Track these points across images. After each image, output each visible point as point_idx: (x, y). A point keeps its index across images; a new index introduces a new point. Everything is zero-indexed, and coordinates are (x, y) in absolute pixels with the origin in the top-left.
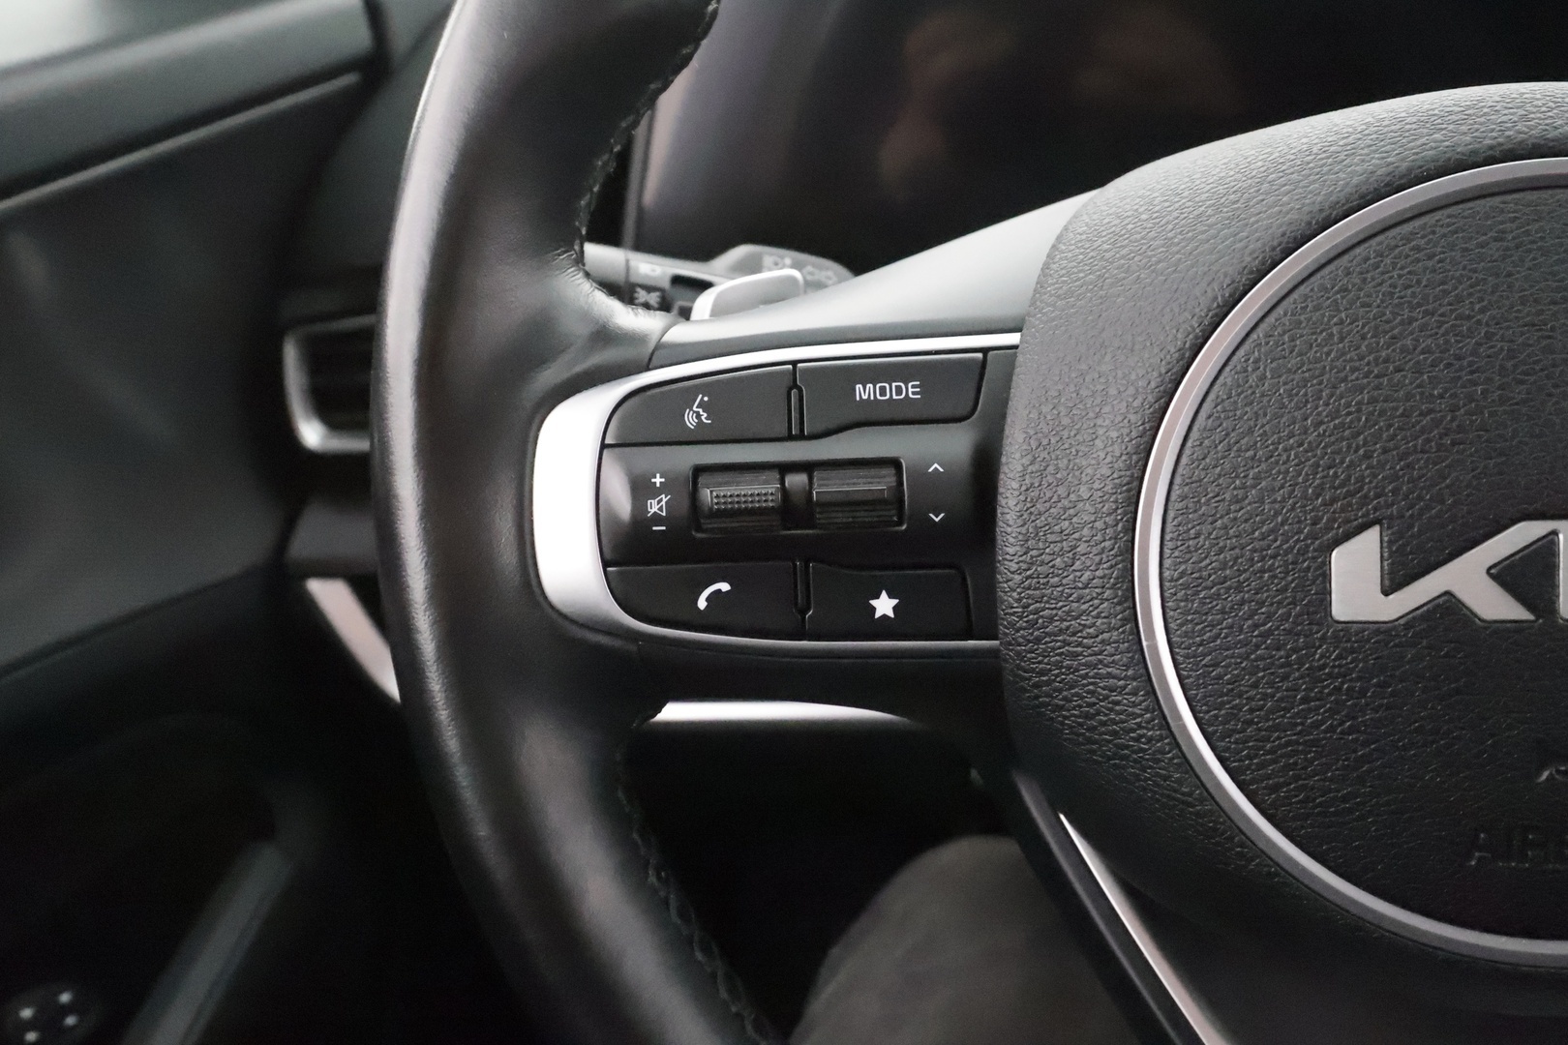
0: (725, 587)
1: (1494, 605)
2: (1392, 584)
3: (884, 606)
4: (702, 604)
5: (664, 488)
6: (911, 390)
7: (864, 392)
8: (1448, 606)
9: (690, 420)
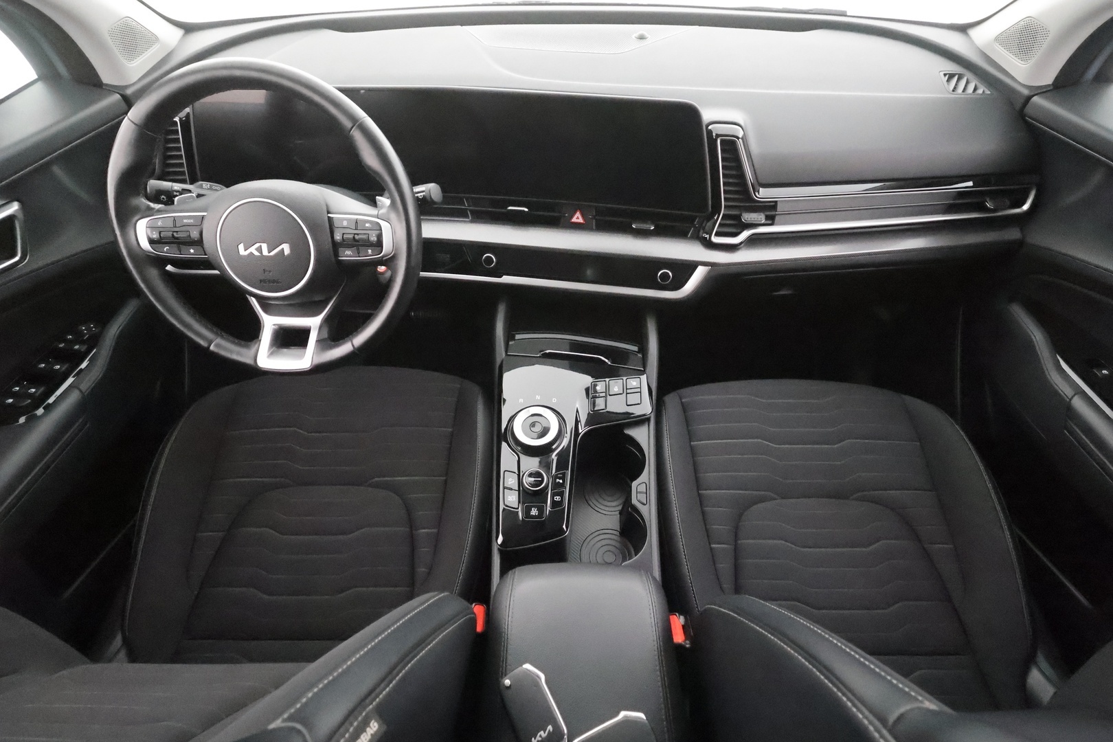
0: (168, 248)
1: (257, 253)
2: (246, 250)
3: (192, 251)
4: (165, 250)
6: (192, 221)
7: (185, 221)
8: (252, 253)
9: (159, 224)
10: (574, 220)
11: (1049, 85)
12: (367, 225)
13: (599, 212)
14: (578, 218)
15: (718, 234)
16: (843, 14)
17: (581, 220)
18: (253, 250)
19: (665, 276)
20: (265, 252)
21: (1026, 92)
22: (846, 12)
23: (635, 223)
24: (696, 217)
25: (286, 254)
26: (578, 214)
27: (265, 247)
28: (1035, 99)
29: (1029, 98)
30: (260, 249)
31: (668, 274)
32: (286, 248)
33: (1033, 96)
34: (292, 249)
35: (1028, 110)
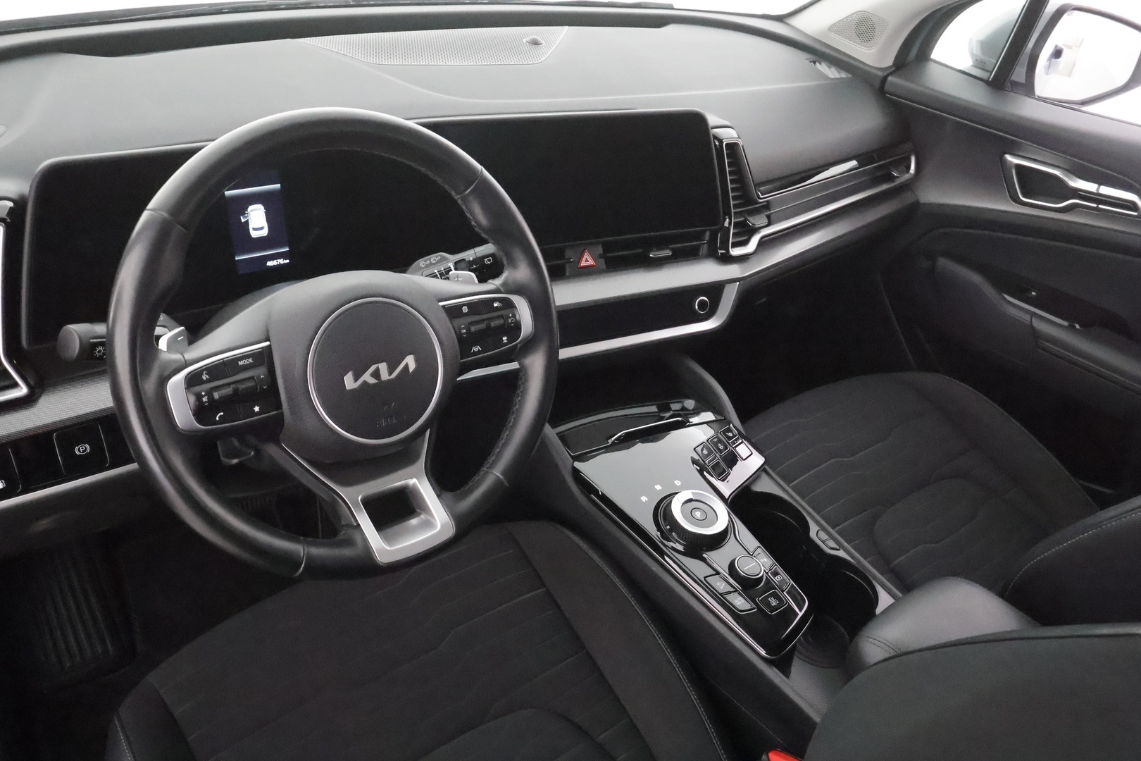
0: (222, 414)
1: (372, 381)
2: (356, 380)
3: (257, 409)
4: (217, 419)
5: (205, 395)
6: (250, 360)
7: (241, 363)
8: (365, 383)
9: (204, 378)
10: (583, 263)
11: (891, 67)
12: (495, 305)
13: (607, 247)
14: (587, 261)
15: (735, 245)
16: (671, 7)
17: (591, 262)
18: (367, 377)
19: (702, 304)
20: (385, 375)
21: (880, 74)
22: (672, 5)
23: (652, 253)
24: (705, 231)
25: (411, 371)
26: (586, 256)
27: (383, 367)
28: (890, 78)
29: (884, 79)
30: (376, 374)
31: (703, 300)
32: (410, 361)
33: (887, 76)
34: (417, 361)
35: (887, 87)
